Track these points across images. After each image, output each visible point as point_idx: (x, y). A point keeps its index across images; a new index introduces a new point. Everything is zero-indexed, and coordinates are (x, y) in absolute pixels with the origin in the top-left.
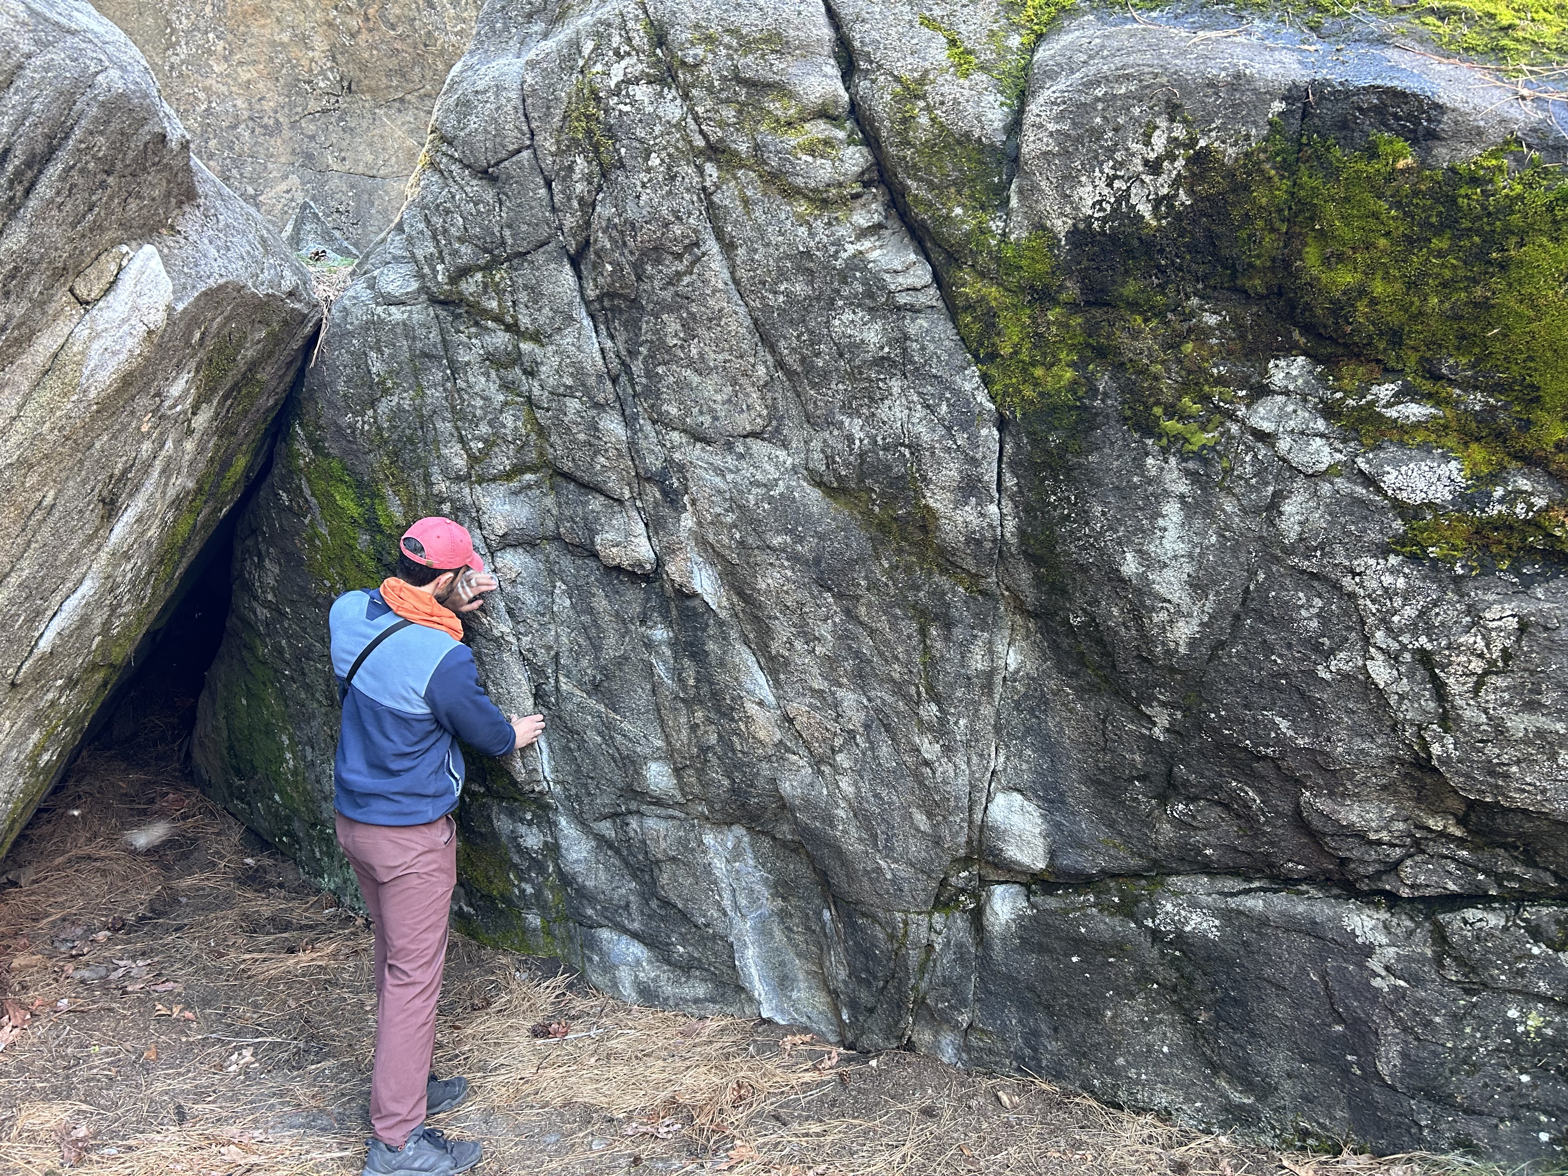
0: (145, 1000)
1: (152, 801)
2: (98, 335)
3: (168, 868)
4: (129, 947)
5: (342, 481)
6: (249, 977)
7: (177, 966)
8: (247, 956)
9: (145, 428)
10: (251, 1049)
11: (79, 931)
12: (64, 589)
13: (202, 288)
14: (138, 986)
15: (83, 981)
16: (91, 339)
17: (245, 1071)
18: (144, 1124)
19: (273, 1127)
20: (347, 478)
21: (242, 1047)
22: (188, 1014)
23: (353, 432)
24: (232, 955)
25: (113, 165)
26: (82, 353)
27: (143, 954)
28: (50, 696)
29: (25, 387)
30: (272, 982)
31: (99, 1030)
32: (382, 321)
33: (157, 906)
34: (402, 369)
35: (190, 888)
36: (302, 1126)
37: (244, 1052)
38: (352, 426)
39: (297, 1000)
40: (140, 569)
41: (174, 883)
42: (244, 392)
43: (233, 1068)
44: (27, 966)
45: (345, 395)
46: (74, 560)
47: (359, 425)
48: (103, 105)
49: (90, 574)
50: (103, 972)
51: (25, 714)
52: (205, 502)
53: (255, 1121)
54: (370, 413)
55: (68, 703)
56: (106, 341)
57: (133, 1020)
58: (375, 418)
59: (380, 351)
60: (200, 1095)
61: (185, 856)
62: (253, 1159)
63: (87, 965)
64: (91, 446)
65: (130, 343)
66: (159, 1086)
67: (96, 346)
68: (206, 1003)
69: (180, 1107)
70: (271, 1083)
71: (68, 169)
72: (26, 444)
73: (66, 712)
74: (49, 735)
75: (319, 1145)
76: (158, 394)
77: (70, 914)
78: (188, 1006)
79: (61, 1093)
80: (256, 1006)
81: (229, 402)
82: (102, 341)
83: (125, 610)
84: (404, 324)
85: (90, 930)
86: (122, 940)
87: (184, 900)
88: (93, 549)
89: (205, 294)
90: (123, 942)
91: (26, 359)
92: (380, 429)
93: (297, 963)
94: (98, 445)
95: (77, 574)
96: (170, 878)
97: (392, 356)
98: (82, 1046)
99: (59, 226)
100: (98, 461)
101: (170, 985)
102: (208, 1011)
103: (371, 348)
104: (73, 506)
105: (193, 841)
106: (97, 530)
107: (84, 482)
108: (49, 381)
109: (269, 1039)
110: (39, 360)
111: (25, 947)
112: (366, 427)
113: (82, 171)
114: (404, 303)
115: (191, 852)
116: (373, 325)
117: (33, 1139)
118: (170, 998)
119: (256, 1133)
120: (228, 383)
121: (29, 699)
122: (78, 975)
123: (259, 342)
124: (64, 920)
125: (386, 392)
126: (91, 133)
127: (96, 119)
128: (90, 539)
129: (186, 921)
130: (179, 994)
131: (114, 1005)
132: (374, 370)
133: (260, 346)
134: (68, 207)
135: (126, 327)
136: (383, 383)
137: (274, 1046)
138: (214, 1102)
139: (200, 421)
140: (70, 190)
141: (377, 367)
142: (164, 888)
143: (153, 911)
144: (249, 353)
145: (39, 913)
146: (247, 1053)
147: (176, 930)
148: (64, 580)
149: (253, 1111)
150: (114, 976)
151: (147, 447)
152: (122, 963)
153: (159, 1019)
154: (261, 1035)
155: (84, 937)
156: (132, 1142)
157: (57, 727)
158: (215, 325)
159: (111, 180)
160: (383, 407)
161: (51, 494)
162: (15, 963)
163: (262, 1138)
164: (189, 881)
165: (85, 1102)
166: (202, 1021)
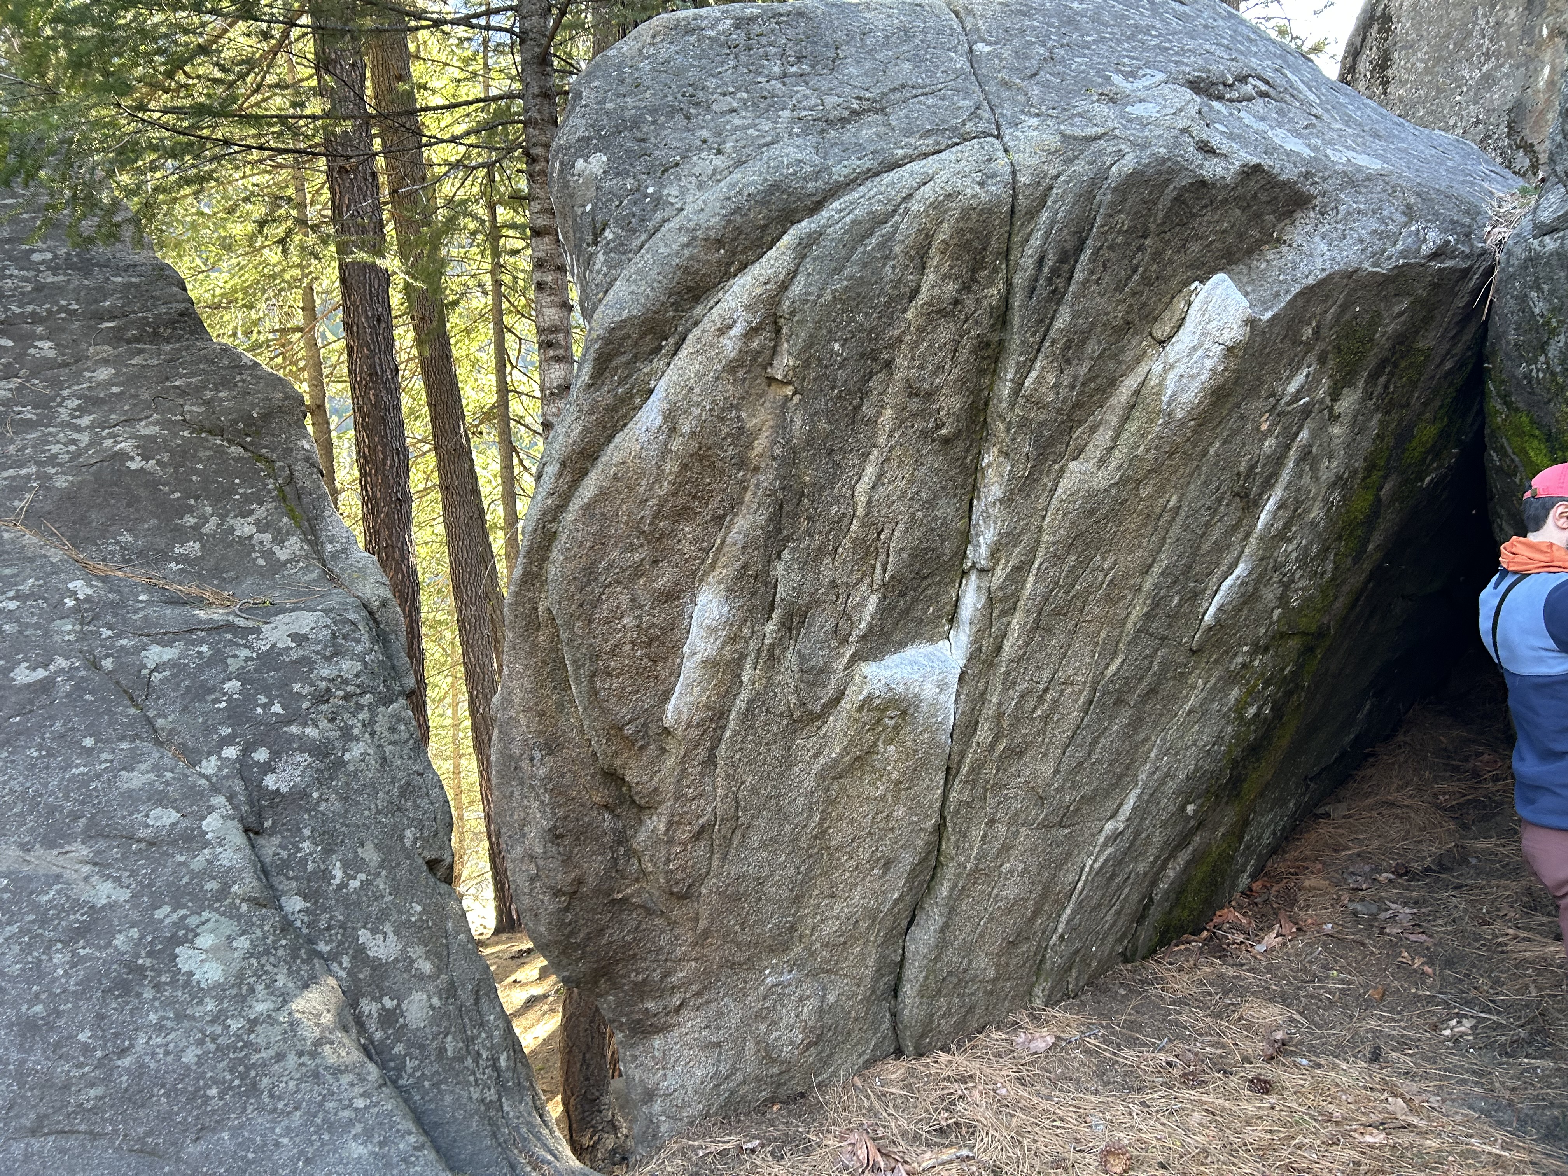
0: (1394, 945)
1: (1466, 759)
2: (1172, 366)
3: (1465, 827)
4: (1406, 893)
5: (1534, 436)
6: (1503, 952)
7: (1439, 922)
8: (1510, 931)
9: (1264, 427)
10: (1473, 1022)
11: (1367, 868)
12: (1219, 572)
13: (1296, 289)
14: (1395, 931)
15: (1355, 913)
16: (1166, 371)
17: (1456, 1040)
18: (1339, 1052)
19: (1453, 1101)
20: (1537, 432)
21: (1466, 1016)
22: (1428, 969)
23: (1529, 382)
24: (1497, 926)
25: (1147, 228)
26: (1160, 384)
27: (1416, 903)
28: (1240, 659)
29: (1114, 421)
30: (1523, 963)
31: (1346, 958)
32: (1538, 256)
33: (1445, 861)
34: (1563, 304)
35: (1483, 851)
36: (1482, 1111)
37: (1465, 1021)
38: (1528, 376)
39: (1540, 989)
40: (1307, 548)
41: (1469, 843)
42: (1403, 364)
43: (1447, 1032)
44: (1315, 888)
45: (1516, 345)
46: (1220, 548)
47: (1534, 374)
48: (1115, 189)
49: (1243, 558)
50: (1374, 909)
51: (1216, 674)
52: (1385, 477)
53: (1440, 1087)
54: (1542, 358)
55: (1264, 666)
56: (1180, 369)
57: (1378, 959)
58: (1547, 363)
59: (1539, 289)
60: (1402, 1045)
61: (1485, 818)
62: (1414, 1120)
63: (1362, 900)
64: (1205, 453)
65: (1209, 364)
66: (1372, 1024)
67: (1172, 376)
68: (1449, 963)
69: (1379, 1048)
70: (1473, 1058)
71: (1097, 251)
72: (1125, 466)
73: (1263, 674)
74: (1250, 693)
75: (1485, 1137)
76: (1273, 395)
77: (1364, 852)
78: (1430, 962)
79: (1285, 1000)
80: (1497, 982)
81: (1383, 380)
82: (1176, 370)
83: (1301, 584)
84: (1558, 253)
85: (1378, 870)
86: (1402, 885)
87: (1474, 861)
88: (1240, 536)
89: (1301, 294)
90: (1402, 887)
91: (1113, 401)
92: (1553, 374)
93: (1558, 952)
94: (1212, 451)
95: (1228, 559)
96: (1463, 837)
97: (1552, 292)
98: (1325, 967)
99: (1102, 296)
100: (1216, 464)
101: (1423, 937)
102: (1448, 972)
103: (1531, 288)
104: (1199, 505)
105: (1500, 804)
106: (1240, 520)
107: (1206, 484)
108: (1135, 413)
109: (1495, 1018)
110: (1123, 399)
111: (1319, 871)
112: (1541, 375)
113: (1111, 248)
114: (1556, 230)
115: (1494, 815)
116: (1533, 260)
117: (1248, 1028)
118: (1416, 950)
119: (1433, 1099)
120: (1371, 361)
121: (1216, 662)
122: (1352, 906)
123: (1401, 314)
124: (1359, 855)
125: (1553, 333)
126: (1111, 216)
127: (1112, 203)
128: (1235, 528)
129: (1468, 882)
130: (1428, 948)
131: (1367, 941)
132: (1537, 311)
133: (1402, 319)
134: (1107, 278)
135: (1200, 352)
136: (1549, 323)
137: (1497, 1026)
138: (1410, 1055)
139: (1347, 403)
140: (1104, 266)
141: (1539, 307)
142: (1457, 846)
143: (1440, 865)
144: (1390, 329)
145: (1340, 844)
146: (1467, 1024)
147: (1455, 888)
148: (1217, 565)
149: (1442, 1078)
150: (1383, 915)
151: (1269, 444)
152: (1394, 906)
153: (1400, 966)
154: (1489, 1011)
155: (1367, 877)
156: (1322, 1061)
157: (1256, 686)
158: (1329, 316)
159: (1148, 242)
160: (1553, 350)
161: (1174, 499)
162: (1307, 883)
163: (1436, 1105)
164: (1482, 844)
165: (1301, 1014)
166: (1438, 979)
